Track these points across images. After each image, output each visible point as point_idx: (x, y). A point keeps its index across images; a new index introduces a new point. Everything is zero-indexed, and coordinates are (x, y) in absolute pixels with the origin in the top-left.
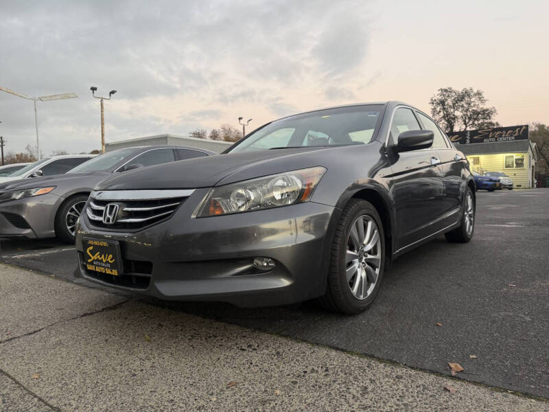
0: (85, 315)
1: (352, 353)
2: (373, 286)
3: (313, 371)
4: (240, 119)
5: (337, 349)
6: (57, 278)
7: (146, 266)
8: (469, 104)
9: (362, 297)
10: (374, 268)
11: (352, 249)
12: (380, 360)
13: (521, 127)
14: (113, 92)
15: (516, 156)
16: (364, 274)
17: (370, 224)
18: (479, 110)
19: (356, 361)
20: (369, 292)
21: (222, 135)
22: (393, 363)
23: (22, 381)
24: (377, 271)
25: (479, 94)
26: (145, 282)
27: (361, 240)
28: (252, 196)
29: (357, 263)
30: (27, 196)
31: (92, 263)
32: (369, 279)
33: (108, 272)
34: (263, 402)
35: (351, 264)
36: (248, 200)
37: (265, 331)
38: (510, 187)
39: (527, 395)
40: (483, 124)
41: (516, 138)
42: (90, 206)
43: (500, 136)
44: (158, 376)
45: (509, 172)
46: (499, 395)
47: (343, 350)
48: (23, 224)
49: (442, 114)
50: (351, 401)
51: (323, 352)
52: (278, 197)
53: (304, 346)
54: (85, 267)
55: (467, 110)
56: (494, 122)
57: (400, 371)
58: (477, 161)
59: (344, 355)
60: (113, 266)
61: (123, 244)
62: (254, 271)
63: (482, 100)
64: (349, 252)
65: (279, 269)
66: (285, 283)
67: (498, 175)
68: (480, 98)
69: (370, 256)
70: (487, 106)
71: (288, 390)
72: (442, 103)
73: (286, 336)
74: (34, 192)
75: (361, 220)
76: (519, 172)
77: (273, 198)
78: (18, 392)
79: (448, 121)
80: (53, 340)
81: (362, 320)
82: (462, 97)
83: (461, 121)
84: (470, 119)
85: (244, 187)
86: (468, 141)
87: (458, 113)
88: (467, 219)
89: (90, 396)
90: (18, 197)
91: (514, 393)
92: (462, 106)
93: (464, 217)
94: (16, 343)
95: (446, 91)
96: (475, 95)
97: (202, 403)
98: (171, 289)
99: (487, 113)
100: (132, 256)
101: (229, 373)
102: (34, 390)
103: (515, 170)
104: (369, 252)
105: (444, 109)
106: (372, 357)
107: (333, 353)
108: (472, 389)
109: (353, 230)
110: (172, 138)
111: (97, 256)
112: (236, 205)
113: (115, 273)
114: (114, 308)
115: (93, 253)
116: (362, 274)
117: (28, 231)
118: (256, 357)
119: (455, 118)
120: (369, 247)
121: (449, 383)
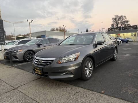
0: (34, 80)
1: (85, 89)
2: (91, 74)
3: (78, 92)
4: (63, 26)
5: (82, 88)
6: (26, 71)
7: (47, 73)
8: (122, 19)
9: (88, 77)
10: (91, 70)
11: (86, 68)
12: (90, 90)
13: (135, 26)
14: (32, 21)
15: (134, 33)
16: (89, 72)
17: (90, 62)
18: (125, 21)
19: (86, 90)
20: (90, 75)
21: (59, 29)
22: (93, 91)
23: (26, 94)
24: (92, 71)
25: (125, 16)
26: (47, 76)
27: (88, 66)
28: (66, 59)
29: (87, 70)
30: (17, 52)
31: (36, 72)
32: (90, 73)
33: (40, 74)
34: (69, 98)
35: (86, 71)
36: (65, 60)
37: (69, 84)
38: (132, 41)
39: (115, 97)
40: (126, 24)
41: (134, 29)
42: (34, 59)
43: (130, 28)
44: (50, 93)
45: (132, 37)
46: (110, 97)
47: (84, 88)
48: (17, 58)
49: (115, 22)
50: (84, 98)
51: (80, 88)
52: (72, 59)
53: (76, 87)
54: (35, 72)
55: (122, 21)
56: (129, 24)
57: (94, 92)
58: (124, 35)
59: (84, 89)
60: (40, 73)
61: (42, 68)
62: (67, 74)
63: (126, 18)
64: (85, 69)
65: (72, 74)
66: (72, 76)
67: (129, 38)
68: (125, 18)
69: (90, 69)
70: (127, 20)
71: (73, 96)
72: (115, 19)
73: (73, 85)
74: (19, 51)
75: (88, 62)
76: (135, 37)
77: (70, 59)
78: (26, 96)
79: (117, 24)
80: (29, 86)
81: (88, 81)
82: (121, 17)
83: (120, 24)
84: (122, 23)
85: (65, 58)
86: (121, 30)
87: (119, 22)
88: (115, 55)
89: (39, 97)
90: (15, 52)
91: (113, 97)
92: (121, 20)
93: (114, 55)
94: (22, 86)
95: (116, 16)
96: (124, 17)
97: (58, 98)
98: (51, 77)
99: (127, 22)
100: (44, 71)
101: (63, 93)
102: (29, 96)
103: (133, 37)
104: (90, 68)
105: (116, 21)
106: (89, 89)
107: (82, 89)
108: (106, 96)
109: (86, 64)
110: (47, 31)
111: (37, 70)
112: (63, 61)
113: (41, 74)
114: (39, 78)
115: (36, 70)
116: (88, 72)
117: (18, 59)
118: (67, 89)
119: (119, 23)
120: (90, 67)
121: (102, 95)
